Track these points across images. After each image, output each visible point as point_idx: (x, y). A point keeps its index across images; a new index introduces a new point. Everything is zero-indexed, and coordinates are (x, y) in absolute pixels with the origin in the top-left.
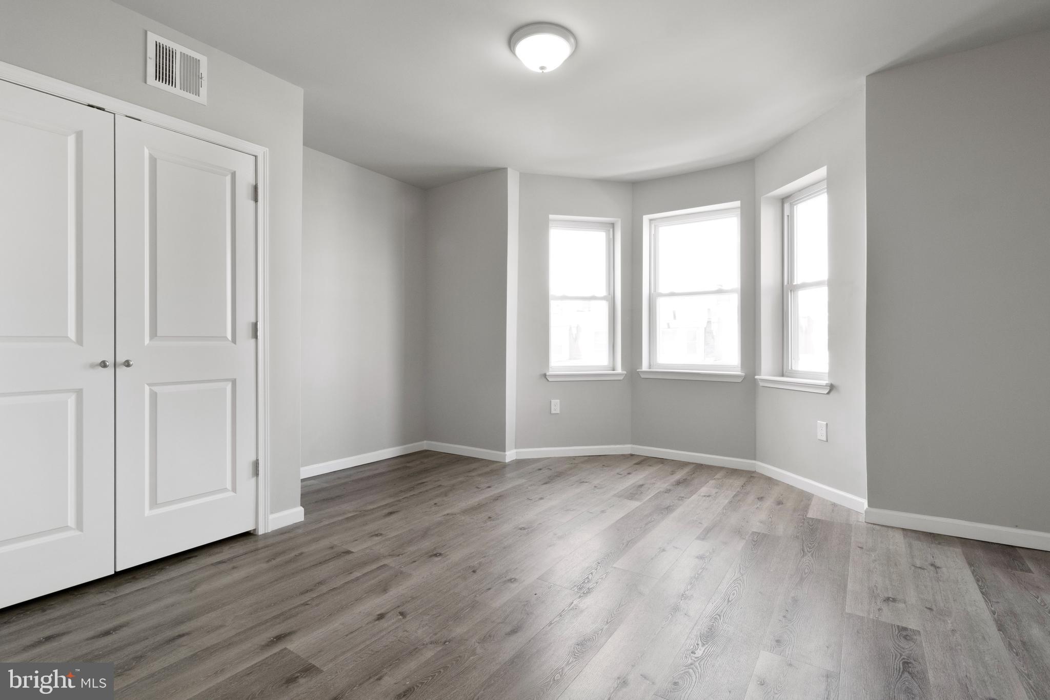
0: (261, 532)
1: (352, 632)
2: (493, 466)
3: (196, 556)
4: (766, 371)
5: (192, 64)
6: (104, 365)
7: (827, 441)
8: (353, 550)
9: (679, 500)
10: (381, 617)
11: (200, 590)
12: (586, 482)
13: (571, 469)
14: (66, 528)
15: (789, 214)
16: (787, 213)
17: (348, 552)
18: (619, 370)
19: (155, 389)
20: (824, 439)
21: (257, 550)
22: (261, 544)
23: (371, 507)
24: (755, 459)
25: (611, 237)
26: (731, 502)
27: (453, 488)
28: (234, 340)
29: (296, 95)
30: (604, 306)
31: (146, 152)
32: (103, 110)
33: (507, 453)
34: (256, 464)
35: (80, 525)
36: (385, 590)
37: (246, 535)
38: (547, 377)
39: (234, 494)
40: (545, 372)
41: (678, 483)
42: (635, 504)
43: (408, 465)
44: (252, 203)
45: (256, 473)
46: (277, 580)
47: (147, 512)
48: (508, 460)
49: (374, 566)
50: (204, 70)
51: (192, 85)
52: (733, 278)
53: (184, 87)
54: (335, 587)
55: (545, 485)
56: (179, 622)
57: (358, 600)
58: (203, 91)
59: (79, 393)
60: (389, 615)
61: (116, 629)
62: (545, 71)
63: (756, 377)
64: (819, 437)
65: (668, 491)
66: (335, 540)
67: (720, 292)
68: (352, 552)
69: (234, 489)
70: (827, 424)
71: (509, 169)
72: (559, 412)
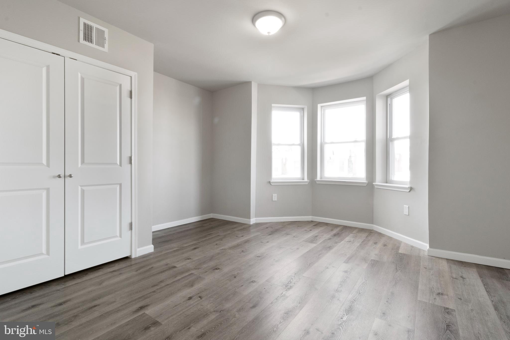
0: (133, 257)
1: (176, 306)
2: (243, 227)
3: (102, 268)
4: (378, 181)
5: (101, 33)
6: (59, 176)
7: (409, 215)
8: (177, 266)
9: (335, 243)
10: (190, 298)
11: (104, 284)
12: (290, 234)
13: (282, 228)
14: (42, 254)
15: (390, 103)
16: (389, 102)
17: (175, 267)
18: (306, 179)
19: (83, 188)
20: (407, 214)
21: (131, 265)
22: (133, 263)
23: (186, 245)
24: (373, 224)
25: (302, 115)
26: (361, 244)
27: (225, 236)
28: (121, 165)
29: (150, 48)
30: (299, 149)
31: (79, 75)
32: (59, 55)
33: (251, 220)
34: (131, 224)
35: (48, 253)
36: (192, 286)
37: (126, 258)
38: (271, 183)
39: (121, 238)
40: (269, 181)
41: (335, 235)
42: (313, 245)
43: (204, 225)
44: (129, 99)
45: (131, 228)
46: (140, 280)
47: (80, 247)
48: (251, 223)
49: (187, 274)
50: (106, 35)
51: (101, 43)
52: (362, 135)
53: (97, 44)
54: (168, 283)
55: (269, 236)
56: (94, 299)
57: (179, 290)
58: (106, 45)
59: (48, 190)
60: (194, 297)
61: (65, 302)
62: (270, 34)
63: (373, 183)
64: (405, 213)
65: (330, 239)
66: (168, 261)
67: (355, 141)
68: (177, 267)
69: (121, 236)
70: (409, 207)
71: (252, 82)
72: (276, 200)
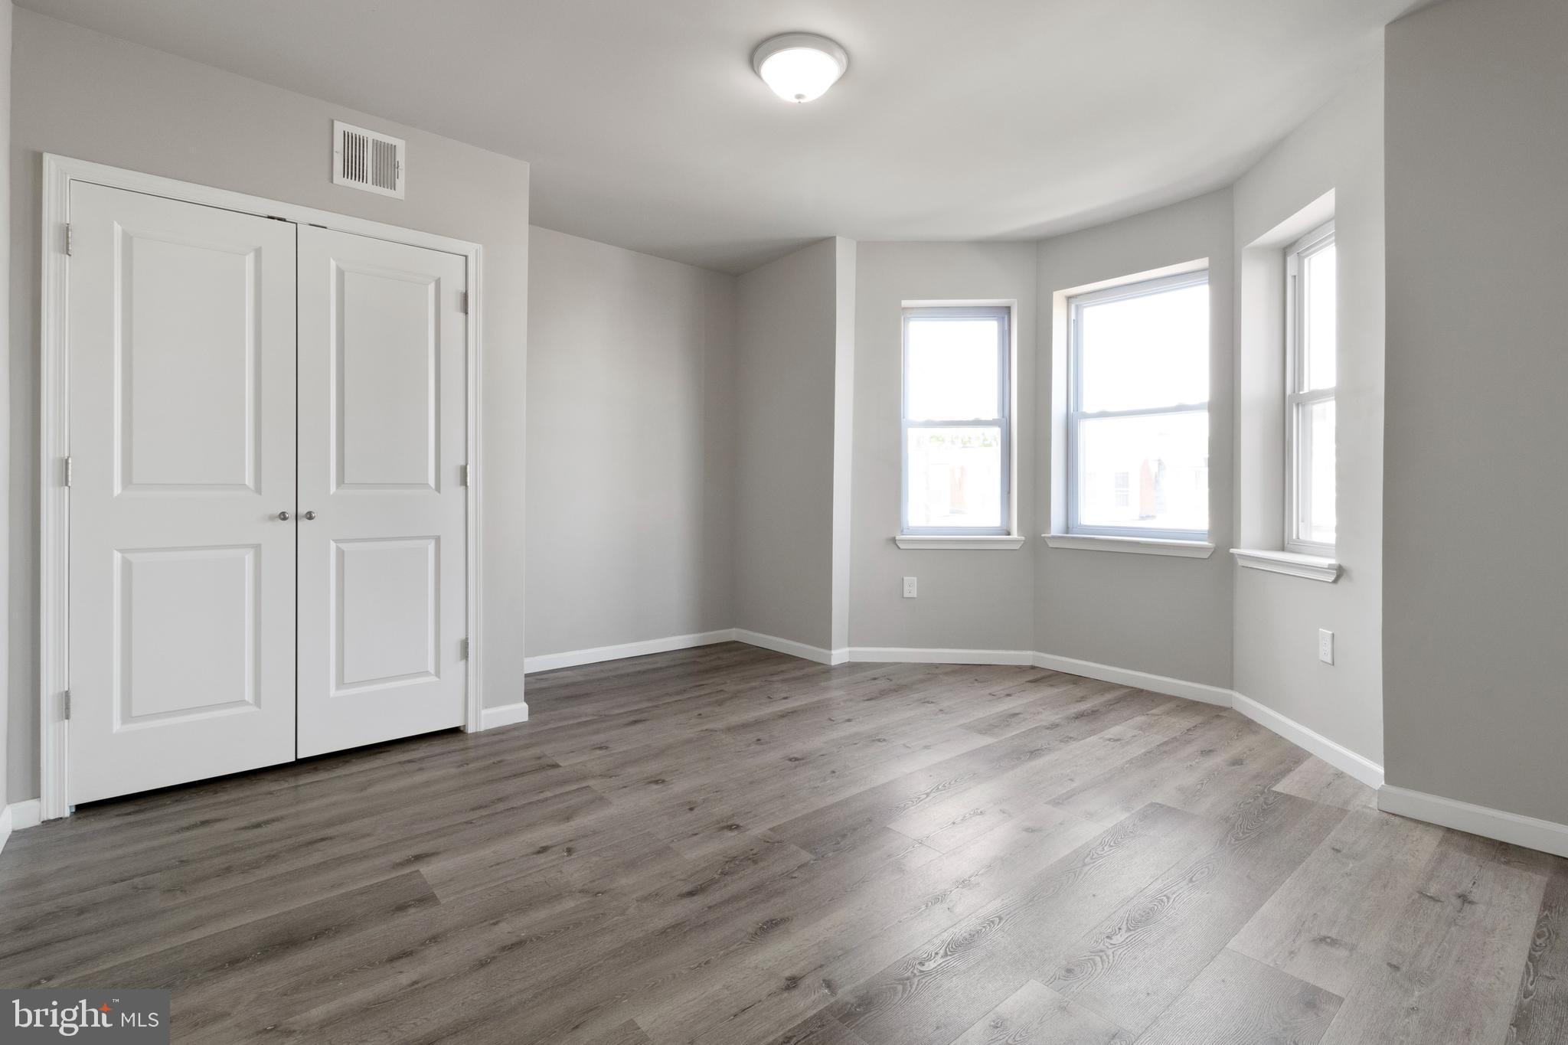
0: (471, 730)
1: (498, 864)
2: (807, 671)
3: (388, 751)
4: (1250, 543)
5: (385, 153)
6: (283, 516)
7: (1333, 664)
8: (561, 764)
9: (1061, 741)
10: (543, 850)
11: (371, 791)
12: (932, 702)
13: (922, 681)
14: (242, 702)
15: (1296, 274)
16: (1291, 271)
17: (556, 766)
18: (1015, 535)
19: (343, 546)
20: (1329, 660)
21: (466, 749)
22: (471, 743)
23: (617, 711)
24: (1231, 688)
25: (1006, 328)
27: (735, 695)
28: (438, 488)
29: (519, 173)
30: (995, 433)
31: (333, 264)
32: (284, 220)
33: (833, 652)
34: (465, 645)
35: (258, 702)
36: (568, 819)
37: (455, 731)
38: (897, 542)
39: (438, 679)
40: (893, 536)
41: (1080, 716)
42: (987, 740)
43: (699, 660)
44: (462, 315)
45: (465, 655)
46: (456, 790)
47: (333, 692)
48: (835, 662)
49: (574, 787)
50: (401, 158)
51: (386, 176)
52: (1200, 388)
53: (379, 181)
54: (515, 806)
56: (330, 824)
57: (530, 826)
58: (401, 183)
59: (257, 548)
60: (554, 849)
61: (267, 822)
62: (802, 101)
63: (1232, 550)
64: (1322, 657)
65: (1054, 726)
66: (548, 749)
67: (1180, 408)
68: (560, 766)
69: (438, 674)
70: (1333, 634)
71: (838, 238)
72: (915, 596)
